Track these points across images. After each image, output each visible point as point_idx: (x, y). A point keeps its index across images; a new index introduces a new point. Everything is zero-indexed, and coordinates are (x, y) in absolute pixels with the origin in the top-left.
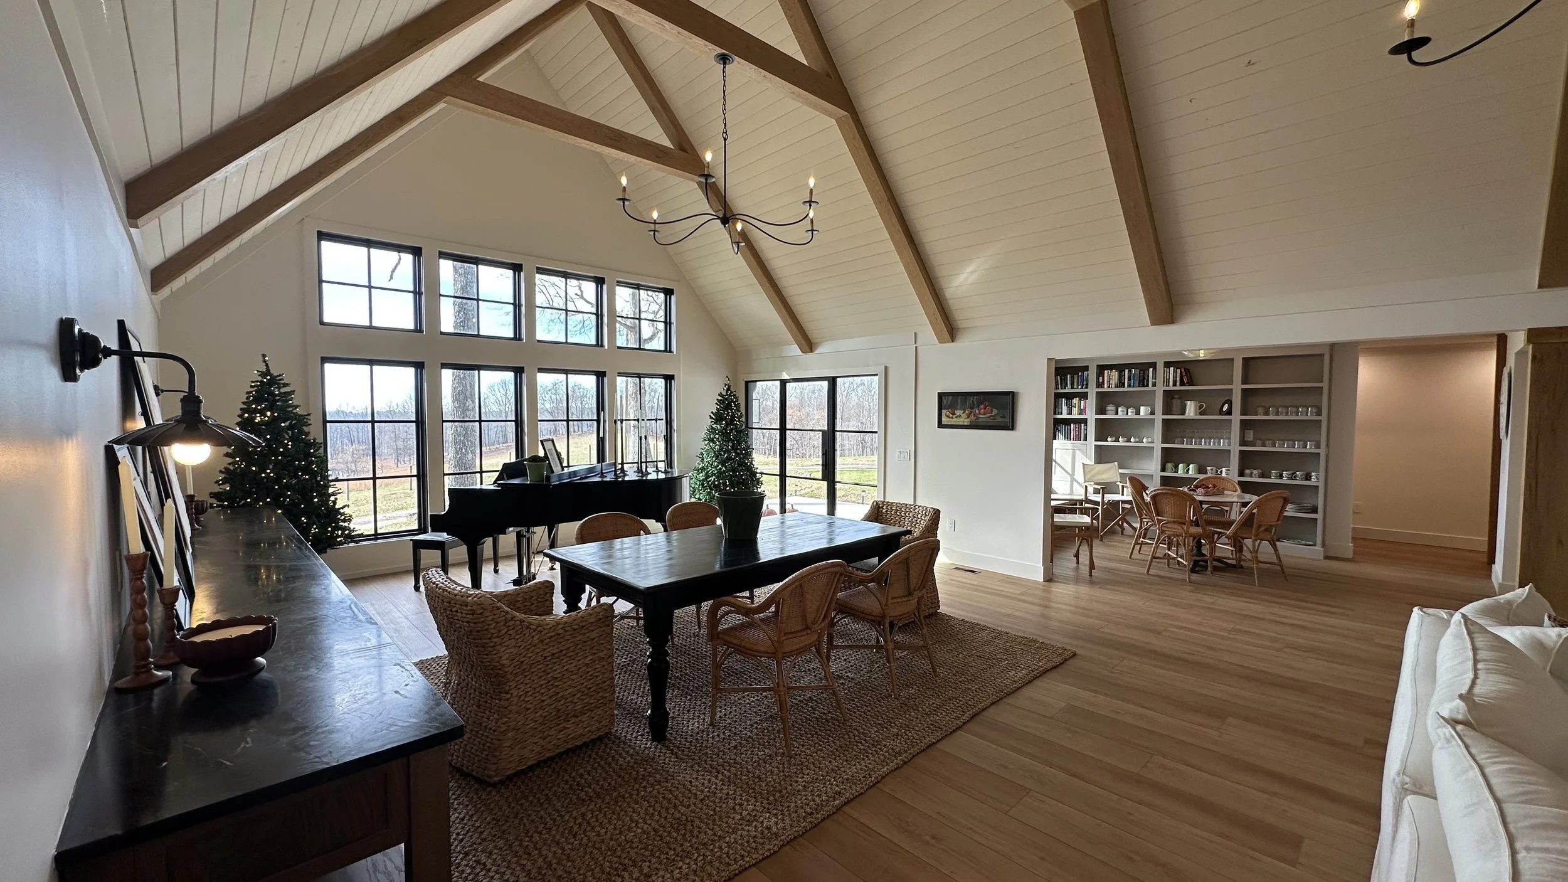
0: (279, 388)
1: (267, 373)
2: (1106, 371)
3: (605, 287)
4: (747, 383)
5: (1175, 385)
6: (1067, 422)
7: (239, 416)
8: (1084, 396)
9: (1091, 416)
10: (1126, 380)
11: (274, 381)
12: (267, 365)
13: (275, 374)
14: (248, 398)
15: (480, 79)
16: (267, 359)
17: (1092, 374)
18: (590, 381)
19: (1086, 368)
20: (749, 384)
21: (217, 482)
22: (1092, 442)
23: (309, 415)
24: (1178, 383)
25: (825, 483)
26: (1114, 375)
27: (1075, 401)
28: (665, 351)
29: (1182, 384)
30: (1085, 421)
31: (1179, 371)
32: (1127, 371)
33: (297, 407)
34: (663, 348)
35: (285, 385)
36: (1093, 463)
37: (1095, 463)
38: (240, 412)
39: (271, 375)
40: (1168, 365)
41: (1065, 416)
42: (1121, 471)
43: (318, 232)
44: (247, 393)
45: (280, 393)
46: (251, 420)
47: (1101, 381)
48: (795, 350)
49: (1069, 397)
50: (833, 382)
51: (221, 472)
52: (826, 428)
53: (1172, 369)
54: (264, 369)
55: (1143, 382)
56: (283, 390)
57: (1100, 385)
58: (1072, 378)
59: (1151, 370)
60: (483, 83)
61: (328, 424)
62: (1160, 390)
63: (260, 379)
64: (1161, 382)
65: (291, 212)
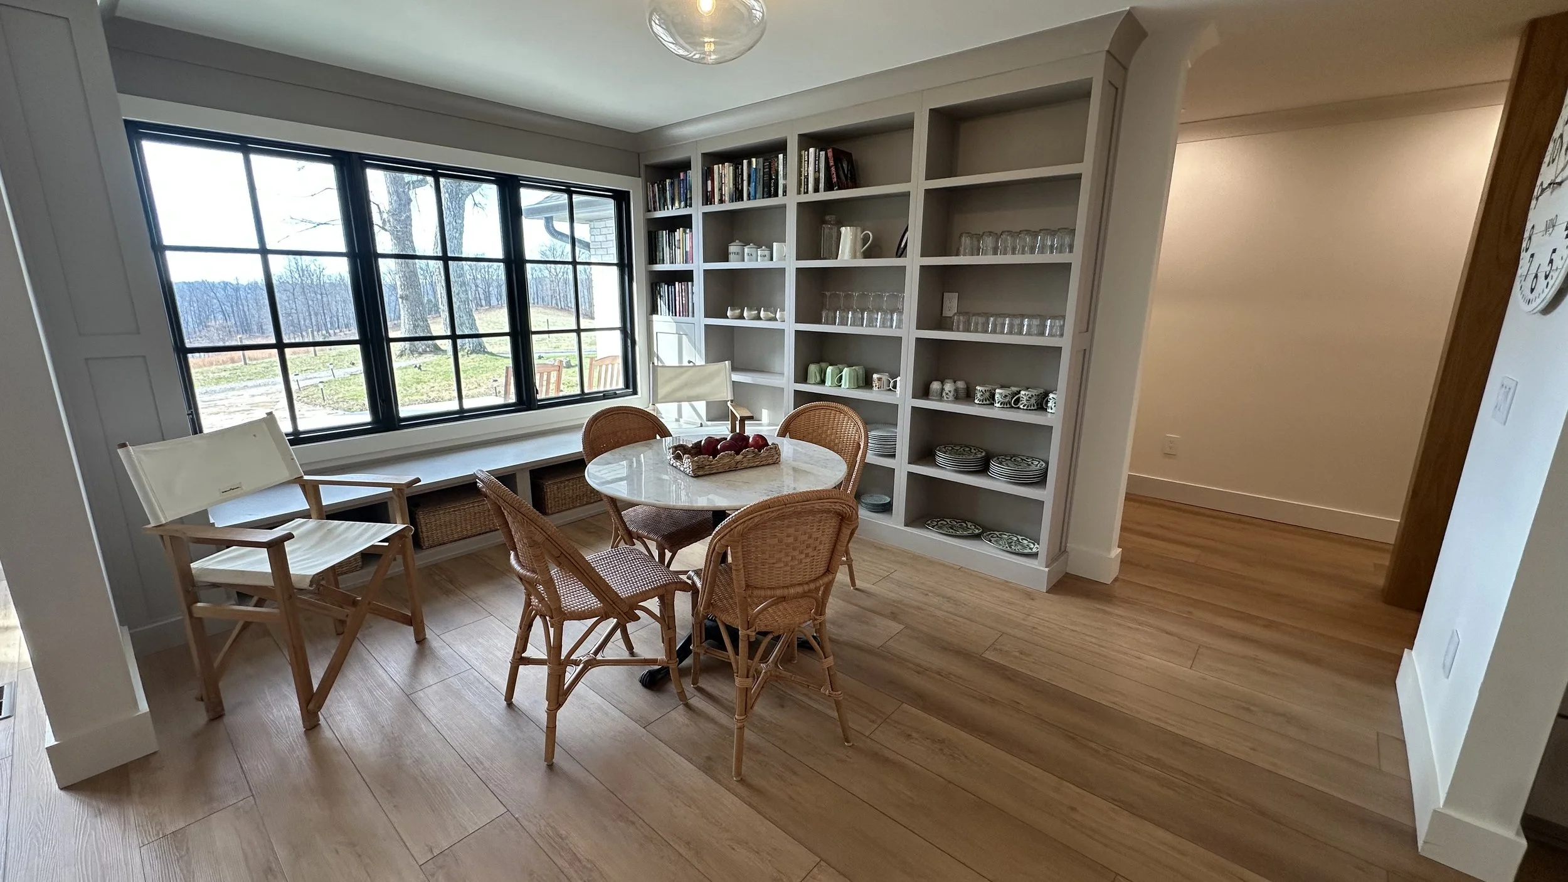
2: (716, 167)
5: (816, 190)
6: (671, 278)
8: (687, 222)
9: (700, 266)
10: (745, 183)
17: (695, 176)
19: (688, 163)
22: (700, 320)
24: (822, 185)
26: (727, 170)
27: (679, 233)
29: (829, 187)
31: (823, 153)
32: (745, 162)
36: (704, 363)
37: (707, 362)
40: (806, 142)
41: (666, 267)
42: (737, 377)
47: (709, 189)
49: (671, 224)
53: (812, 150)
55: (771, 187)
57: (708, 197)
58: (673, 185)
59: (781, 156)
62: (793, 202)
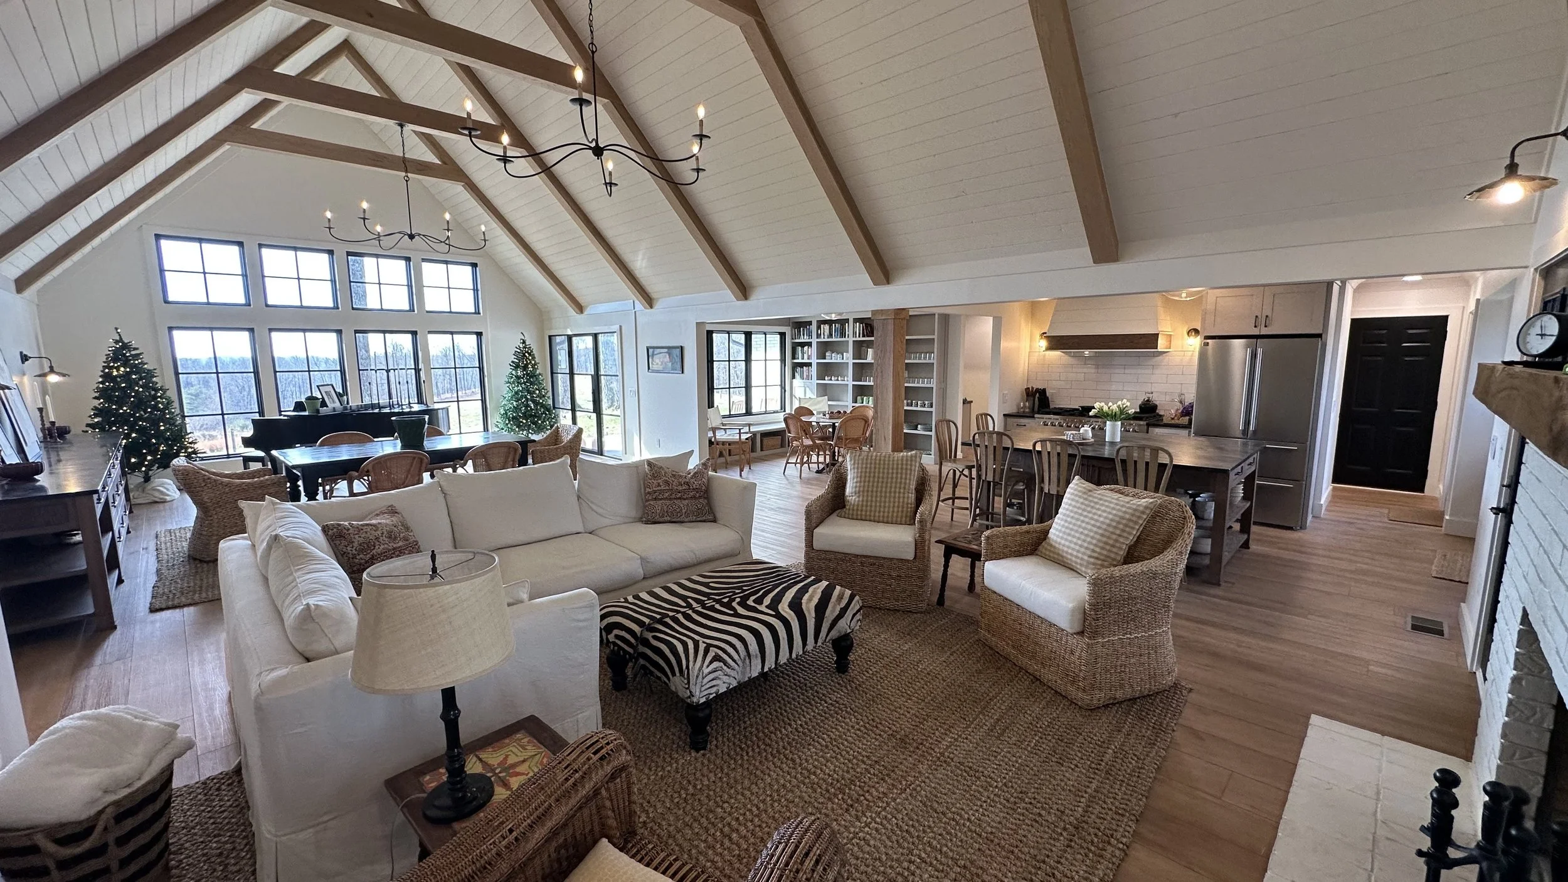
0: (130, 351)
1: (121, 340)
2: (822, 325)
3: (411, 263)
4: (550, 337)
5: (859, 337)
6: (802, 365)
7: (102, 371)
8: (809, 344)
9: (814, 361)
10: (833, 332)
11: (126, 346)
12: (120, 335)
13: (126, 342)
14: (107, 359)
15: (254, 126)
16: (119, 331)
17: (814, 327)
18: (406, 340)
19: (810, 323)
20: (553, 338)
21: (90, 416)
22: (815, 381)
23: (155, 369)
24: (861, 335)
25: (595, 414)
26: (827, 327)
27: (806, 348)
28: (475, 313)
29: (864, 336)
30: (809, 365)
31: (861, 325)
32: (833, 325)
33: (146, 364)
34: (473, 311)
35: (137, 349)
38: (102, 369)
39: (123, 342)
40: (856, 320)
41: (800, 361)
42: (830, 403)
43: (155, 235)
44: (106, 355)
45: (131, 355)
46: (110, 374)
47: (819, 333)
48: (572, 312)
49: (803, 345)
50: (595, 336)
51: (92, 409)
52: (593, 373)
53: (857, 324)
54: (118, 338)
55: (843, 334)
56: (133, 353)
57: (818, 336)
58: (803, 330)
59: (847, 324)
60: (255, 129)
61: (180, 375)
62: (851, 340)
63: (114, 345)
64: (853, 333)
65: (131, 222)
